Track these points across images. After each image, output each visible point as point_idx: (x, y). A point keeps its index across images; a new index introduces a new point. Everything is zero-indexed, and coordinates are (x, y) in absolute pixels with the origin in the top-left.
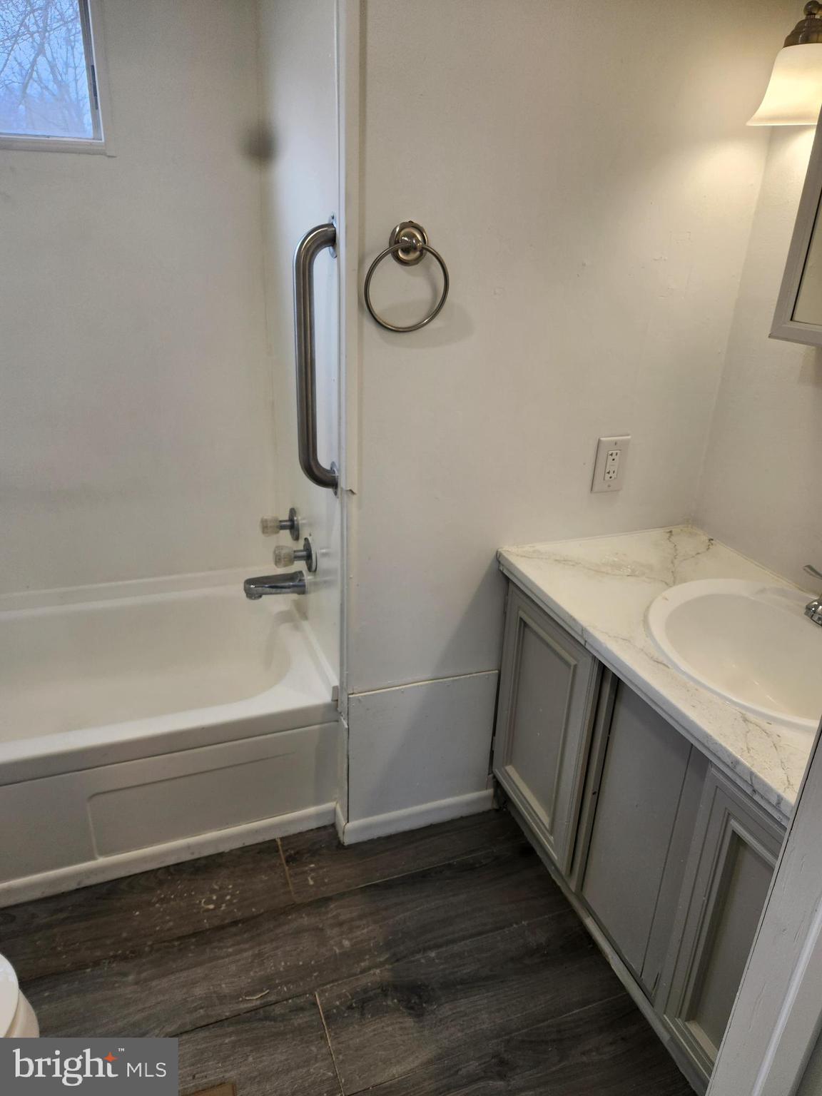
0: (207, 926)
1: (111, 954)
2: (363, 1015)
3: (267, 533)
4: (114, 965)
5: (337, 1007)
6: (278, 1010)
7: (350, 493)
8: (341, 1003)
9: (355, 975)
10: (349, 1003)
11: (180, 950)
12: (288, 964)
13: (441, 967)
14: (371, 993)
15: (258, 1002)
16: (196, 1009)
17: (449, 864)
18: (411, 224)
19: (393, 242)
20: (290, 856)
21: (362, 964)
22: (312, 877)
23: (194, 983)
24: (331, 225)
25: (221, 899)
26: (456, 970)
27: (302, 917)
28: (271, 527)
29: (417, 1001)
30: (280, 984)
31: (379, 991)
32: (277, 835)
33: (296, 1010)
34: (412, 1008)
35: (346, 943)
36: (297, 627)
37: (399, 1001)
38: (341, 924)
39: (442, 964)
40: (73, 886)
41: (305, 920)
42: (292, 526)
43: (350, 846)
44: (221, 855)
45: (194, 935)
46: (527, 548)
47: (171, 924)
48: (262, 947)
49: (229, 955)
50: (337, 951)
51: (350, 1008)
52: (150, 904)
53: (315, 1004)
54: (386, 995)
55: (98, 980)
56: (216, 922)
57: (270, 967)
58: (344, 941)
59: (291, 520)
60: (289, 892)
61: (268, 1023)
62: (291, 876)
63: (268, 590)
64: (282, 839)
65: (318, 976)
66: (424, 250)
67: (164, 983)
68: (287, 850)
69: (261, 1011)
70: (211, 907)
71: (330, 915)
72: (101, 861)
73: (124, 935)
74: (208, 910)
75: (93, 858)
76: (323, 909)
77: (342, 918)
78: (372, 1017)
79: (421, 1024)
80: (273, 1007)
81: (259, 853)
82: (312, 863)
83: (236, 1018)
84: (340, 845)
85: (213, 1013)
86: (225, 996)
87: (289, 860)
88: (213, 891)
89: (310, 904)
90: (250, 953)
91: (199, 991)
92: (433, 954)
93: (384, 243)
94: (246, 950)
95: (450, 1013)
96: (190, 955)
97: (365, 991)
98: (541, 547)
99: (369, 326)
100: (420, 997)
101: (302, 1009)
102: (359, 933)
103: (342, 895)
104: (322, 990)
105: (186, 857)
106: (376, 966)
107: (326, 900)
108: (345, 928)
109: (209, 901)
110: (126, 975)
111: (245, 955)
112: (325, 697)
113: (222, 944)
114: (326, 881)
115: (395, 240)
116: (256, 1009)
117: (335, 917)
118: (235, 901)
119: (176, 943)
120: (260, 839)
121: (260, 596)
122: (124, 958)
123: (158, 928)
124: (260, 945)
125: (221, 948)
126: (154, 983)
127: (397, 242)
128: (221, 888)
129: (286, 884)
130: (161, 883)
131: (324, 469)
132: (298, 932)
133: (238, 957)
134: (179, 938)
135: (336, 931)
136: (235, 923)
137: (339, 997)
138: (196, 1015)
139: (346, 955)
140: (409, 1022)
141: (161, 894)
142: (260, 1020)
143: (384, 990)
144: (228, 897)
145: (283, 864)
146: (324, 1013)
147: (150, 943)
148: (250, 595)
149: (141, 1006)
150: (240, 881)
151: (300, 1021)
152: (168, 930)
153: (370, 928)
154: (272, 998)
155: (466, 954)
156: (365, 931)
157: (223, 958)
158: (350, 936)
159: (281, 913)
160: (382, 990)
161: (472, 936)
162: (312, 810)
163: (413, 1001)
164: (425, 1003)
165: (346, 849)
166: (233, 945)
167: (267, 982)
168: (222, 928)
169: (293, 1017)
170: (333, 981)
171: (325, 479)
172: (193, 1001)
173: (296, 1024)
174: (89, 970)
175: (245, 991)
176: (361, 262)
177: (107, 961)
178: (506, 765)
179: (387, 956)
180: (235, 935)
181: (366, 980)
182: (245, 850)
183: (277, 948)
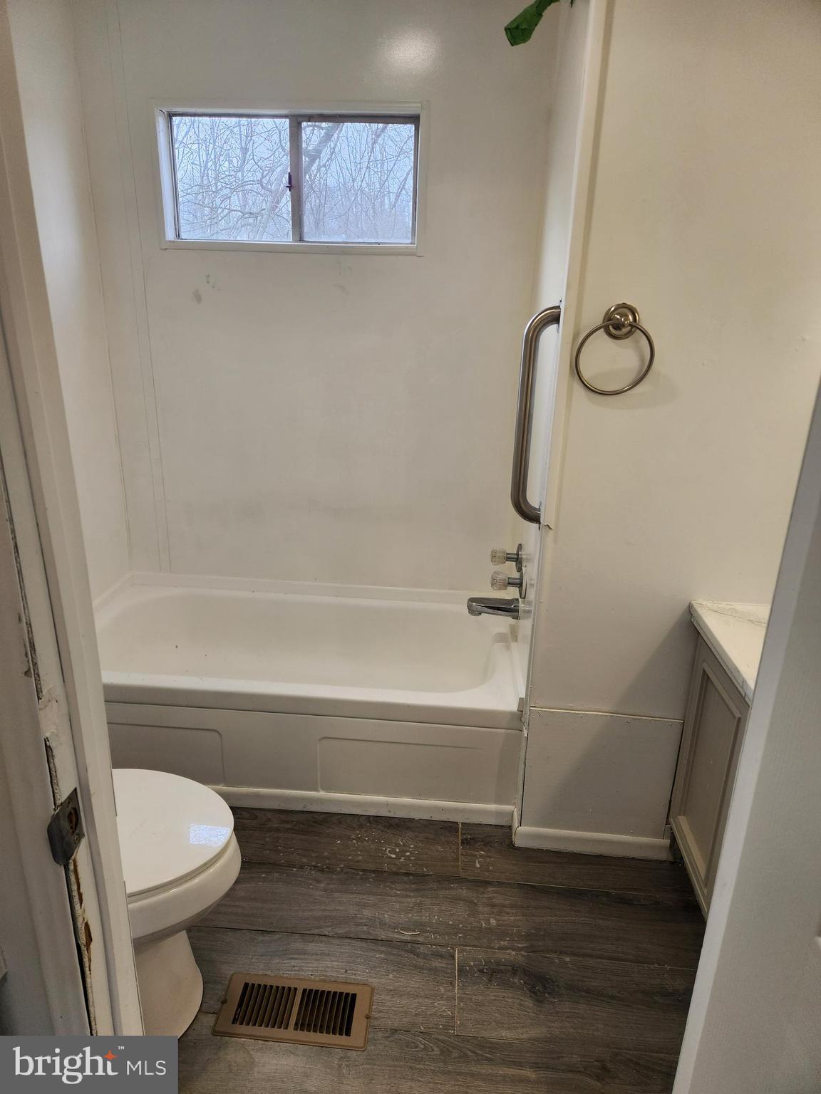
0: (386, 869)
1: (313, 864)
2: (490, 980)
3: (495, 562)
4: (313, 872)
5: (469, 966)
6: (422, 949)
7: (547, 528)
8: (475, 965)
9: (493, 948)
10: (481, 967)
11: (362, 879)
12: (441, 919)
13: (573, 972)
14: (502, 967)
15: (409, 938)
16: (361, 924)
17: (608, 893)
18: (624, 306)
19: (606, 319)
20: (466, 839)
21: (502, 943)
22: (479, 861)
23: (365, 906)
24: (558, 307)
25: (402, 852)
26: (585, 979)
27: (462, 889)
28: (499, 557)
29: (541, 989)
30: (430, 932)
31: (510, 968)
32: (459, 819)
33: (437, 955)
34: (534, 993)
35: (493, 921)
36: (508, 648)
37: (525, 983)
38: (493, 906)
39: (575, 970)
40: (300, 808)
41: (465, 892)
42: (517, 560)
43: (519, 849)
44: (411, 820)
45: (374, 871)
46: (724, 605)
47: (360, 858)
48: (423, 899)
49: (396, 896)
50: (484, 925)
51: (481, 971)
52: (349, 838)
53: (453, 957)
54: (515, 974)
55: (299, 879)
56: (394, 869)
57: (425, 917)
58: (491, 919)
59: (517, 554)
60: (458, 866)
61: (412, 956)
62: (462, 855)
63: (486, 610)
64: (463, 824)
65: (461, 937)
66: (635, 326)
67: (345, 898)
68: (464, 834)
69: (409, 945)
70: (394, 856)
71: (485, 896)
72: (322, 794)
73: (326, 854)
74: (390, 857)
75: (316, 790)
76: (481, 889)
77: (496, 901)
78: (497, 985)
79: (539, 1009)
80: (419, 945)
81: (442, 828)
82: (482, 850)
83: (389, 943)
84: (511, 845)
85: (373, 932)
86: (385, 924)
87: (464, 842)
88: (398, 845)
89: (470, 881)
90: (413, 900)
91: (367, 913)
92: (568, 959)
93: (599, 320)
94: (410, 897)
95: (568, 1010)
96: (368, 885)
97: (498, 963)
98: (739, 607)
99: (578, 389)
100: (545, 988)
101: (442, 956)
102: (506, 918)
103: (500, 884)
104: (462, 950)
105: (384, 813)
106: (514, 950)
107: (487, 883)
108: (496, 910)
109: (393, 851)
110: (318, 881)
111: (409, 900)
112: (513, 707)
113: (394, 886)
114: (491, 868)
115: (609, 317)
116: (406, 942)
117: (490, 898)
118: (412, 858)
119: (360, 873)
120: (444, 817)
121: (480, 614)
122: (322, 871)
123: (350, 858)
124: (422, 896)
125: (392, 889)
126: (337, 895)
127: (610, 320)
128: (404, 845)
129: (457, 859)
130: (361, 826)
131: (531, 507)
132: (455, 900)
133: (404, 900)
134: (363, 870)
135: (487, 909)
136: (407, 874)
137: (474, 959)
138: (360, 928)
139: (490, 930)
140: (529, 1003)
141: (359, 834)
142: (407, 951)
143: (514, 969)
144: (408, 854)
145: (458, 843)
146: (458, 966)
147: (342, 866)
148: (472, 611)
149: (323, 908)
150: (420, 844)
151: (438, 965)
152: (357, 862)
153: (517, 917)
154: (420, 939)
155: (599, 970)
156: (512, 918)
157: (391, 896)
158: (498, 917)
159: (446, 880)
160: (513, 969)
161: (610, 958)
162: (492, 807)
163: (537, 988)
164: (549, 994)
165: (516, 849)
166: (402, 890)
167: (421, 927)
168: (397, 874)
169: (432, 959)
170: (472, 946)
171: (531, 516)
172: (361, 919)
173: (433, 965)
174: (295, 869)
175: (401, 926)
176: (576, 336)
177: (309, 868)
178: (680, 815)
179: (525, 945)
180: (406, 883)
181: (501, 956)
182: (430, 823)
183: (435, 904)
